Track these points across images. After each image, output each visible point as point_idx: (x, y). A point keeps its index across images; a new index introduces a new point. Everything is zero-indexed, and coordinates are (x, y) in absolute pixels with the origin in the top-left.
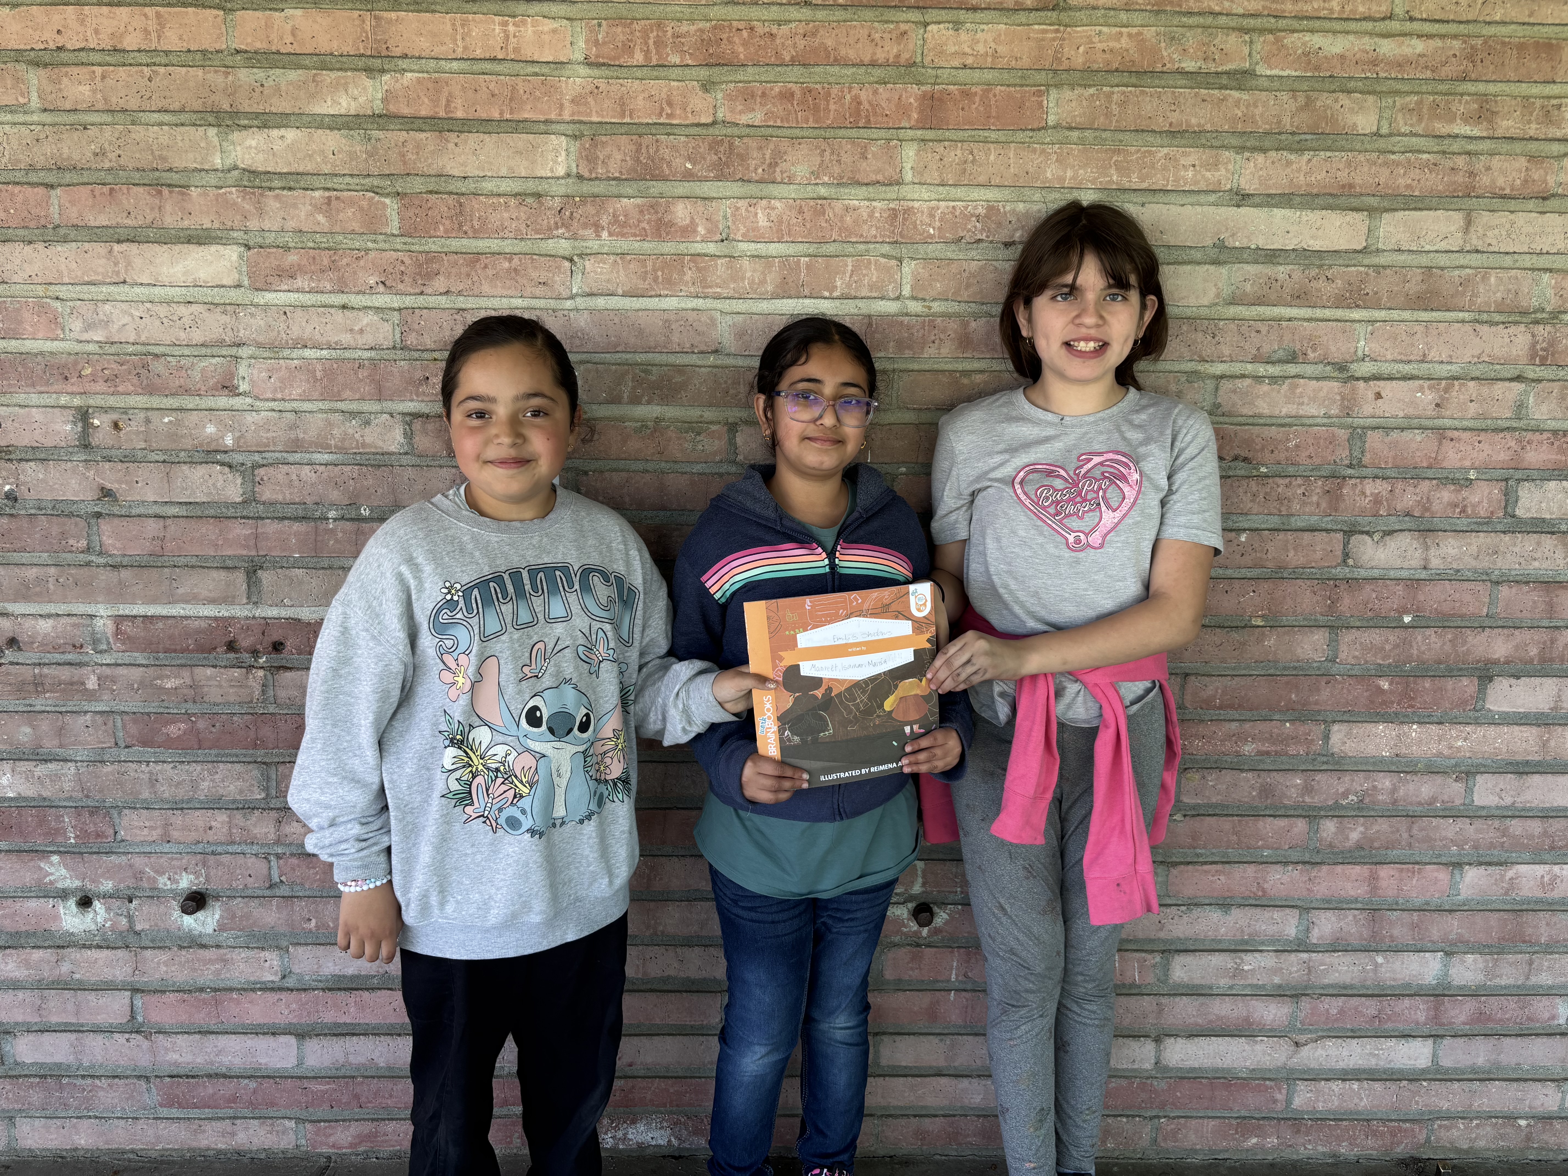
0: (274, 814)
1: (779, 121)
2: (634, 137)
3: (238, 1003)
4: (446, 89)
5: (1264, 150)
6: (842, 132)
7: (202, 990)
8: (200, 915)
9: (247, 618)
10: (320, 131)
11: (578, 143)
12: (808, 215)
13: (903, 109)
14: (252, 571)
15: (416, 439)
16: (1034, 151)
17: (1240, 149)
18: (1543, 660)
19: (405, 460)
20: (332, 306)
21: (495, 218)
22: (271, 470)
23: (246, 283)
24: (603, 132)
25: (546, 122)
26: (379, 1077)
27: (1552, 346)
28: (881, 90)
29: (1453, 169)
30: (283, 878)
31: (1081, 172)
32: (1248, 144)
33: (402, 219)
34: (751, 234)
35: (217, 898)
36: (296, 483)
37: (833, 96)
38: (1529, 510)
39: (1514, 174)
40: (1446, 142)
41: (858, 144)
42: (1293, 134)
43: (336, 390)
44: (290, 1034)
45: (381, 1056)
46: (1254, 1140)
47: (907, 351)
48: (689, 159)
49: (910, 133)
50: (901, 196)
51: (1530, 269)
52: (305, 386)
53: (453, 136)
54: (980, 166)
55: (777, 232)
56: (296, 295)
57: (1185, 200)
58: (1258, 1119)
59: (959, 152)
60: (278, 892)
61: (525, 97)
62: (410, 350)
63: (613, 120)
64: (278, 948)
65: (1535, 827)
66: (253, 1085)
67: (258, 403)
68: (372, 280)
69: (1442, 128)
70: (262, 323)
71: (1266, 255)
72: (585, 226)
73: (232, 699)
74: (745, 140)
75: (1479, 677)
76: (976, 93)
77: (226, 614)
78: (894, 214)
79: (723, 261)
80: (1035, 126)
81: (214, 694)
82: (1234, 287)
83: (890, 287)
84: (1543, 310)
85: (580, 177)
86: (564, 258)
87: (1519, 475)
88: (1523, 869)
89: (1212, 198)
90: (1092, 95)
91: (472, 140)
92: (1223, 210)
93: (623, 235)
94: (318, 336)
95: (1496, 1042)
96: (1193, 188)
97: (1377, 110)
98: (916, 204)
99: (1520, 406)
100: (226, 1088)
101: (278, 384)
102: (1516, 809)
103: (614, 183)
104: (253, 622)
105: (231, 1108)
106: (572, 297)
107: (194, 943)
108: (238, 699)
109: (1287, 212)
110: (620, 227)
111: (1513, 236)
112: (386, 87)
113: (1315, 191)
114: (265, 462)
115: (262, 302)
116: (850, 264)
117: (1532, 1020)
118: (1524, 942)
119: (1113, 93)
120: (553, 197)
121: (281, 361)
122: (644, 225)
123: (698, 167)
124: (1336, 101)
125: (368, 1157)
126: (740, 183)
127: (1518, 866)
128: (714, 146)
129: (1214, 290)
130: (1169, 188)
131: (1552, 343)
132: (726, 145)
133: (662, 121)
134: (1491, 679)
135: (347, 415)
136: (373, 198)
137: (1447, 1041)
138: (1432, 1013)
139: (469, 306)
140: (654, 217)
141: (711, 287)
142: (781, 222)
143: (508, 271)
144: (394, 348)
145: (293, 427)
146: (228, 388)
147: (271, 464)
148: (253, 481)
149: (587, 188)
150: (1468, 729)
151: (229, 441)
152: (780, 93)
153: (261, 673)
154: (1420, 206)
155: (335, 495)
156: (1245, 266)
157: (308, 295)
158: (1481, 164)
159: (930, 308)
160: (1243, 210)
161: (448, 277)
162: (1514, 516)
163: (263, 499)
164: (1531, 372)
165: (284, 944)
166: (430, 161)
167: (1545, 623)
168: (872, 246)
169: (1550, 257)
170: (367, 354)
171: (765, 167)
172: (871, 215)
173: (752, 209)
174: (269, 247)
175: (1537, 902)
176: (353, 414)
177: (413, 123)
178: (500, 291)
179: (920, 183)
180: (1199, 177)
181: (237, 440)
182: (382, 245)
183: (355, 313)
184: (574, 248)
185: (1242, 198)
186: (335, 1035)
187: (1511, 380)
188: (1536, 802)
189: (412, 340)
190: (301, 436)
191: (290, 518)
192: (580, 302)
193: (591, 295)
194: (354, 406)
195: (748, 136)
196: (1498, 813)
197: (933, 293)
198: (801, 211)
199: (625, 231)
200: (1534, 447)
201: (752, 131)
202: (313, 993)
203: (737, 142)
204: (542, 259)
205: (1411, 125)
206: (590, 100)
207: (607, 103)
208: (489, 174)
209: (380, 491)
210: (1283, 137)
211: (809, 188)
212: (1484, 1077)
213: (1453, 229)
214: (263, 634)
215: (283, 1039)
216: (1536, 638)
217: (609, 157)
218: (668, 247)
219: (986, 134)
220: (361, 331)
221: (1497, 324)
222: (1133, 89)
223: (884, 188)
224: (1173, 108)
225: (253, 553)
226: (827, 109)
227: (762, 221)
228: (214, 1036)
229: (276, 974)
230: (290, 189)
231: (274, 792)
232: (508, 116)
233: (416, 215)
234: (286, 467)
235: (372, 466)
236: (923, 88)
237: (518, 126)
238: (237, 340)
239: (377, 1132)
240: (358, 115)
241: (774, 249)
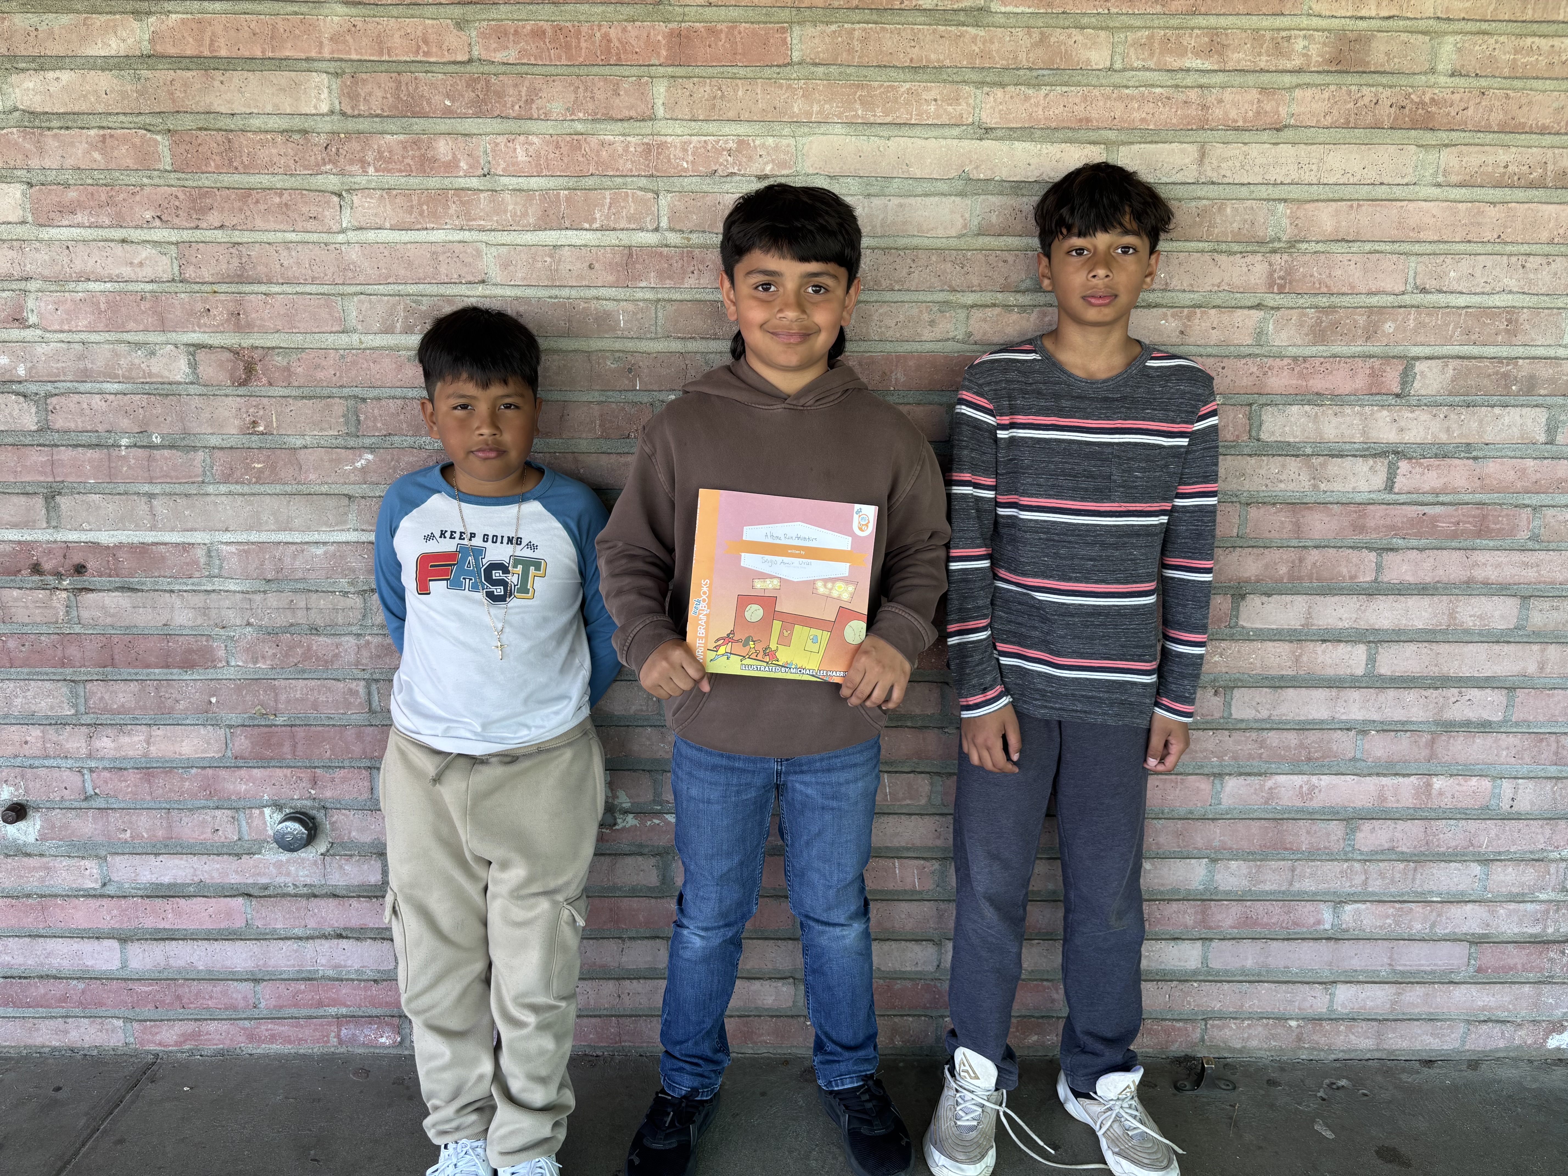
0: (84, 729)
1: (532, 59)
2: (393, 75)
3: (63, 908)
4: (209, 29)
5: (1002, 85)
6: (595, 70)
7: (29, 896)
8: (21, 824)
9: (48, 542)
10: (92, 72)
11: (339, 81)
12: (565, 150)
13: (652, 46)
14: (51, 496)
15: (201, 369)
16: (781, 86)
17: (981, 84)
18: (1292, 578)
19: (192, 389)
20: (112, 241)
21: (264, 154)
22: (62, 399)
23: (30, 219)
24: (364, 70)
25: (307, 59)
26: (198, 980)
27: (1289, 274)
28: (629, 28)
29: (1186, 102)
30: (97, 791)
31: (827, 106)
32: (988, 79)
33: (173, 156)
34: (511, 169)
35: (37, 809)
36: (88, 412)
37: (583, 34)
38: (1273, 433)
39: (1246, 105)
40: (1179, 75)
41: (611, 81)
42: (1030, 69)
43: (120, 322)
44: (113, 938)
45: (199, 960)
46: (1035, 1038)
47: (668, 281)
48: (448, 96)
49: (661, 70)
50: (655, 132)
51: (1265, 200)
52: (90, 318)
53: (218, 74)
54: (729, 101)
55: (536, 166)
56: (78, 230)
57: (930, 134)
58: (1038, 1018)
59: (707, 88)
60: (94, 804)
61: (285, 36)
62: (188, 282)
63: (372, 58)
64: (97, 857)
65: (1292, 738)
66: (81, 986)
67: (48, 335)
68: (148, 216)
69: (1174, 62)
70: (46, 257)
71: (1012, 187)
72: (352, 162)
73: (38, 621)
74: (501, 77)
75: (1232, 595)
76: (721, 30)
77: (29, 538)
78: (648, 149)
79: (486, 194)
80: (781, 63)
81: (21, 615)
82: (980, 218)
83: (648, 219)
84: (1279, 240)
85: (343, 114)
86: (332, 193)
87: (1263, 400)
88: (1282, 779)
89: (956, 131)
90: (834, 32)
91: (237, 77)
92: (966, 143)
93: (389, 171)
94: (99, 270)
95: (1263, 945)
96: (935, 122)
97: (1110, 46)
98: (669, 139)
99: (1260, 333)
100: (57, 989)
101: (65, 316)
102: (1273, 722)
103: (377, 119)
104: (54, 546)
105: (63, 1007)
106: (343, 231)
107: (20, 851)
108: (45, 620)
109: (1027, 145)
110: (385, 162)
111: (1247, 167)
112: (152, 29)
113: (1054, 125)
114: (57, 391)
115: (46, 237)
116: (608, 197)
117: (1298, 925)
118: (1286, 849)
119: (854, 30)
120: (318, 133)
121: (67, 294)
122: (409, 161)
123: (457, 104)
124: (1070, 36)
125: (193, 1055)
126: (499, 120)
127: (1277, 777)
128: (472, 83)
129: (961, 221)
130: (913, 122)
131: (1289, 271)
132: (483, 82)
133: (419, 58)
134: (1243, 597)
135: (133, 346)
136: (145, 135)
137: (1215, 944)
138: (1200, 917)
139: (245, 240)
140: (417, 153)
141: (474, 220)
142: (539, 157)
143: (279, 205)
144: (173, 280)
145: (81, 357)
146: (19, 321)
147: (62, 394)
148: (46, 410)
149: (351, 125)
150: (1223, 644)
151: (21, 371)
152: (532, 31)
153: (64, 595)
154: (1156, 139)
155: (125, 423)
156: (990, 197)
157: (89, 230)
158: (1214, 97)
159: (689, 239)
160: (986, 143)
161: (222, 211)
162: (1258, 440)
163: (57, 426)
164: (1271, 300)
165: (103, 853)
166: (197, 99)
167: (1294, 543)
168: (629, 180)
169: (1286, 187)
170: (149, 287)
171: (521, 103)
172: (626, 149)
173: (510, 145)
174: (50, 184)
175: (1297, 812)
176: (138, 345)
177: (180, 62)
178: (272, 225)
179: (671, 119)
180: (941, 111)
181: (29, 370)
182: (156, 181)
183: (134, 246)
184: (342, 183)
185: (986, 132)
186: (155, 939)
187: (1250, 308)
188: (1292, 715)
189: (190, 273)
190: (90, 366)
191: (83, 446)
192: (352, 236)
193: (361, 228)
194: (140, 337)
195: (504, 73)
196: (1255, 726)
197: (690, 225)
198: (558, 147)
199: (391, 166)
200: (1275, 372)
201: (508, 69)
202: (131, 901)
203: (493, 79)
204: (312, 194)
205: (1143, 60)
206: (348, 38)
207: (365, 41)
208: (256, 111)
209: (169, 419)
210: (1021, 72)
211: (566, 124)
212: (1255, 979)
213: (1187, 161)
214: (65, 556)
215: (107, 943)
216: (1285, 557)
217: (370, 94)
218: (433, 182)
219: (735, 70)
220: (141, 264)
221: (1235, 253)
222: (874, 26)
223: (638, 124)
224: (913, 44)
225: (50, 479)
226: (578, 47)
227: (521, 156)
228: (41, 940)
229: (96, 882)
230: (67, 128)
231: (82, 709)
232: (270, 55)
233: (187, 151)
234: (76, 396)
235: (160, 395)
236: (670, 26)
237: (281, 64)
238: (24, 274)
239: (200, 1031)
240: (127, 56)
241: (534, 183)
